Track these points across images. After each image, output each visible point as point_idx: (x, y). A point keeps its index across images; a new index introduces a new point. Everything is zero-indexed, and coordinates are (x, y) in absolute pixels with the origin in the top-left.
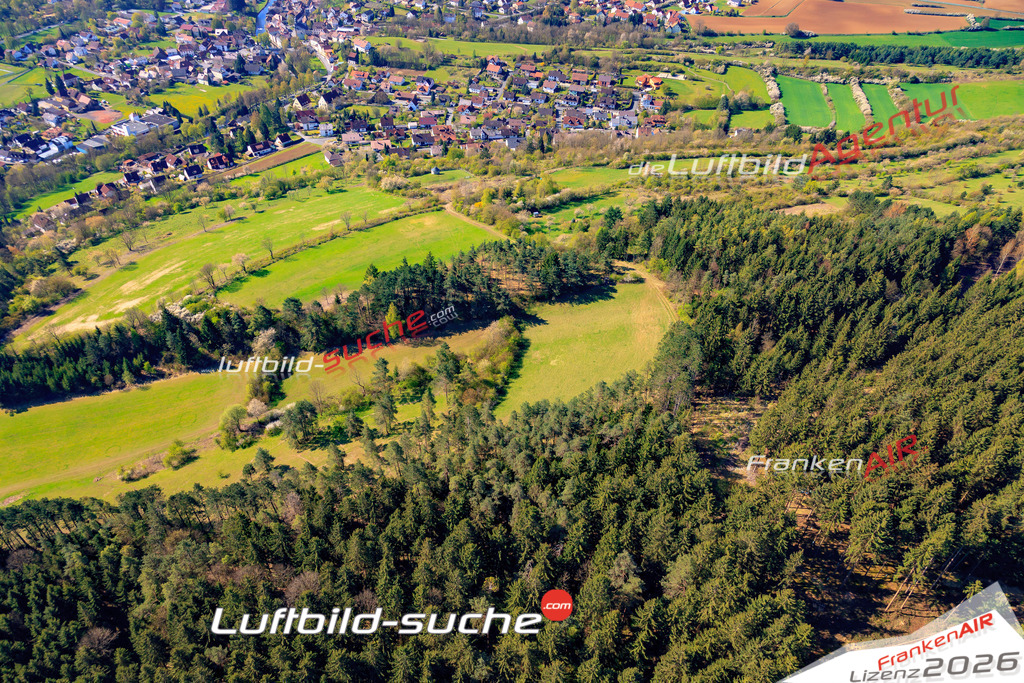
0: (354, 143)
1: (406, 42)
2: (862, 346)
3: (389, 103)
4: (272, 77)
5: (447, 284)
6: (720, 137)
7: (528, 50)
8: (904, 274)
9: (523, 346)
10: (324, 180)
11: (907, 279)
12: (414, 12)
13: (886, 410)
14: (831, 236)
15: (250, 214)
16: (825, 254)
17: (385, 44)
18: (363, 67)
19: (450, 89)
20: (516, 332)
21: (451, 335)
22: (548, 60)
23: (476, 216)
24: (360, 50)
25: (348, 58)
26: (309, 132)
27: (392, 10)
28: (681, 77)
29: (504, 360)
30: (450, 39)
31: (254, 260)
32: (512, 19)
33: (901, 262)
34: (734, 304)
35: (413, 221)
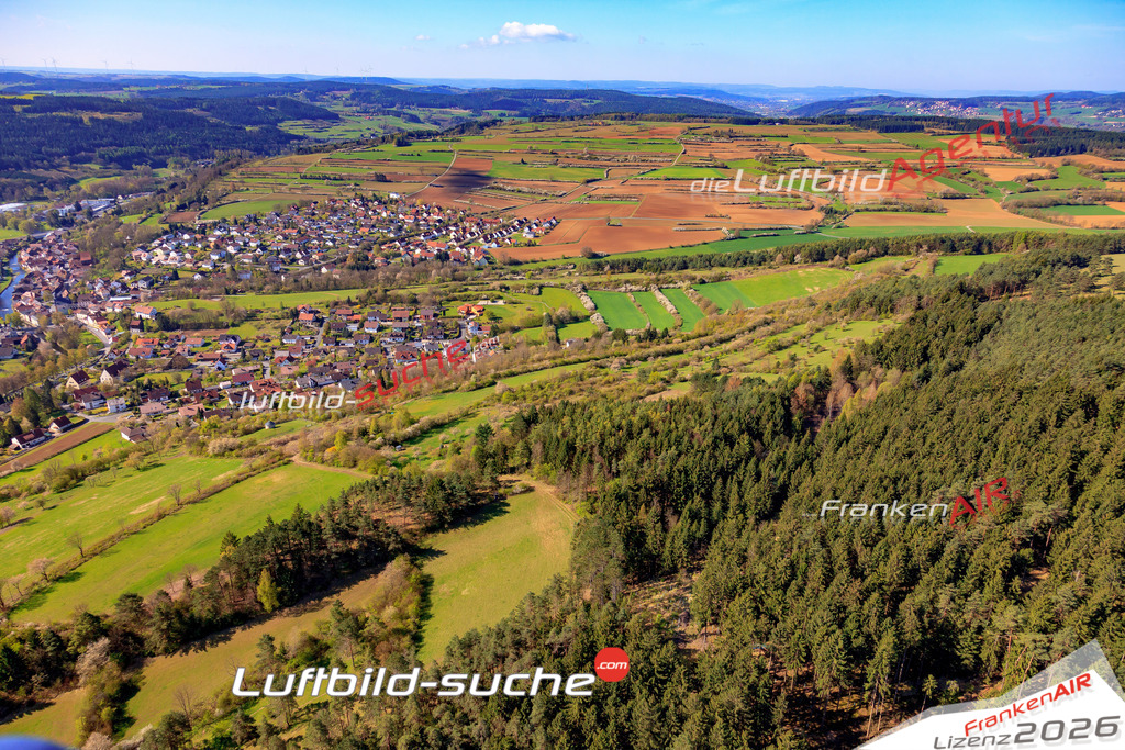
0: (156, 414)
1: (199, 303)
2: (753, 502)
3: (191, 366)
4: (30, 358)
5: (327, 534)
6: (556, 349)
7: (342, 295)
8: (762, 434)
9: (426, 584)
10: (133, 458)
11: (767, 436)
12: (202, 273)
13: (799, 547)
14: (692, 413)
15: (37, 513)
16: (694, 428)
17: (173, 307)
18: (150, 334)
19: (260, 344)
20: (416, 569)
21: (339, 592)
22: (363, 302)
23: (333, 462)
24: (144, 316)
25: (129, 327)
26: (94, 411)
27: (175, 273)
28: (501, 302)
29: (410, 602)
30: (250, 295)
31: (58, 564)
32: (315, 269)
33: (757, 424)
34: (632, 489)
35: (258, 480)
